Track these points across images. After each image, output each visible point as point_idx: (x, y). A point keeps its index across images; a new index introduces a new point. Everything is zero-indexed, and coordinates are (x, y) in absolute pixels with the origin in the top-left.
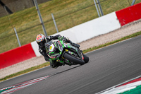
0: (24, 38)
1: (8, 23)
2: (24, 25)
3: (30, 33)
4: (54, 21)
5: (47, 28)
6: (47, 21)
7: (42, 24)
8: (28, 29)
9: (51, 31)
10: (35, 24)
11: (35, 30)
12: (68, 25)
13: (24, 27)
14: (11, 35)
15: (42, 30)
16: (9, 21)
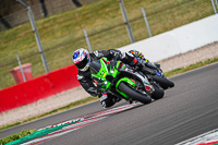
0: (99, 45)
1: (73, 21)
2: (99, 24)
3: (107, 37)
4: (145, 19)
5: (134, 30)
6: (135, 20)
7: (126, 23)
8: (105, 30)
10: (116, 23)
11: (116, 32)
12: (168, 25)
13: (98, 28)
14: (79, 39)
15: (126, 33)
16: (75, 18)
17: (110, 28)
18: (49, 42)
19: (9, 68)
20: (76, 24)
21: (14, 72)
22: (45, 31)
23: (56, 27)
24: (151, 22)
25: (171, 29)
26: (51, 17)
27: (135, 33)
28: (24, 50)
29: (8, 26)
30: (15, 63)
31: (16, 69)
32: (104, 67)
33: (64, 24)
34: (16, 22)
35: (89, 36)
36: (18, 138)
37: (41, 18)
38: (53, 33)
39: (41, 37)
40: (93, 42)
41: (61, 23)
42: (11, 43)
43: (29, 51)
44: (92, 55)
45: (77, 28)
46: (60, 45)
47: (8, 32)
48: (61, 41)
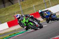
0: (37, 9)
2: (37, 3)
3: (40, 7)
5: (47, 5)
6: (47, 2)
7: (45, 3)
8: (39, 5)
9: (48, 6)
10: (42, 3)
11: (42, 6)
12: (56, 4)
13: (37, 5)
14: (32, 7)
15: (44, 6)
16: (31, 2)
17: (40, 5)
18: (24, 8)
19: (13, 15)
20: (31, 3)
21: (14, 16)
22: (23, 5)
23: (25, 4)
24: (51, 3)
25: (57, 5)
26: (24, 1)
27: (47, 6)
28: (17, 10)
29: (13, 4)
30: (14, 14)
31: (15, 15)
32: (24, 19)
33: (28, 3)
34: (15, 3)
35: (35, 7)
36: (15, 34)
37: (21, 2)
38: (25, 6)
39: (21, 7)
40: (36, 8)
41: (27, 3)
42: (14, 8)
43: (18, 10)
44: (22, 16)
45: (31, 4)
46: (27, 9)
47: (13, 5)
48: (27, 8)
